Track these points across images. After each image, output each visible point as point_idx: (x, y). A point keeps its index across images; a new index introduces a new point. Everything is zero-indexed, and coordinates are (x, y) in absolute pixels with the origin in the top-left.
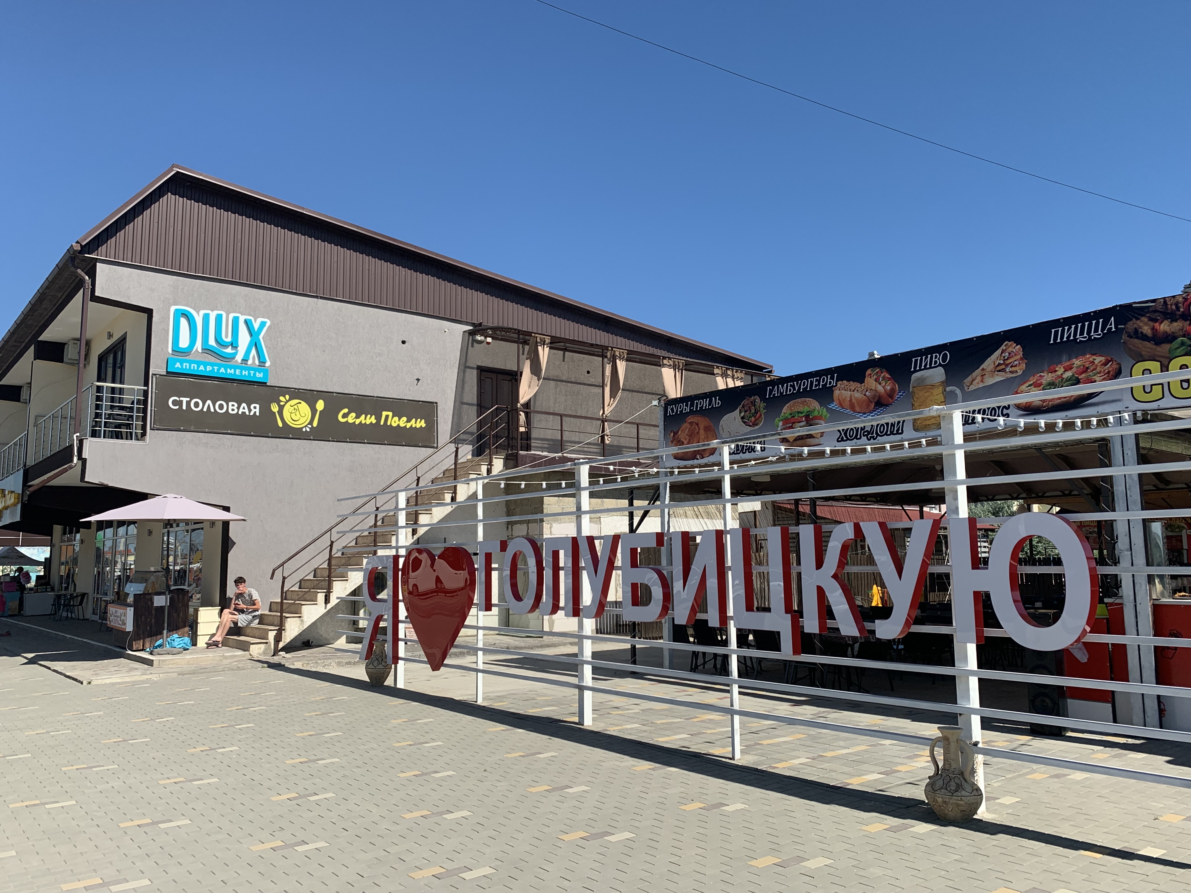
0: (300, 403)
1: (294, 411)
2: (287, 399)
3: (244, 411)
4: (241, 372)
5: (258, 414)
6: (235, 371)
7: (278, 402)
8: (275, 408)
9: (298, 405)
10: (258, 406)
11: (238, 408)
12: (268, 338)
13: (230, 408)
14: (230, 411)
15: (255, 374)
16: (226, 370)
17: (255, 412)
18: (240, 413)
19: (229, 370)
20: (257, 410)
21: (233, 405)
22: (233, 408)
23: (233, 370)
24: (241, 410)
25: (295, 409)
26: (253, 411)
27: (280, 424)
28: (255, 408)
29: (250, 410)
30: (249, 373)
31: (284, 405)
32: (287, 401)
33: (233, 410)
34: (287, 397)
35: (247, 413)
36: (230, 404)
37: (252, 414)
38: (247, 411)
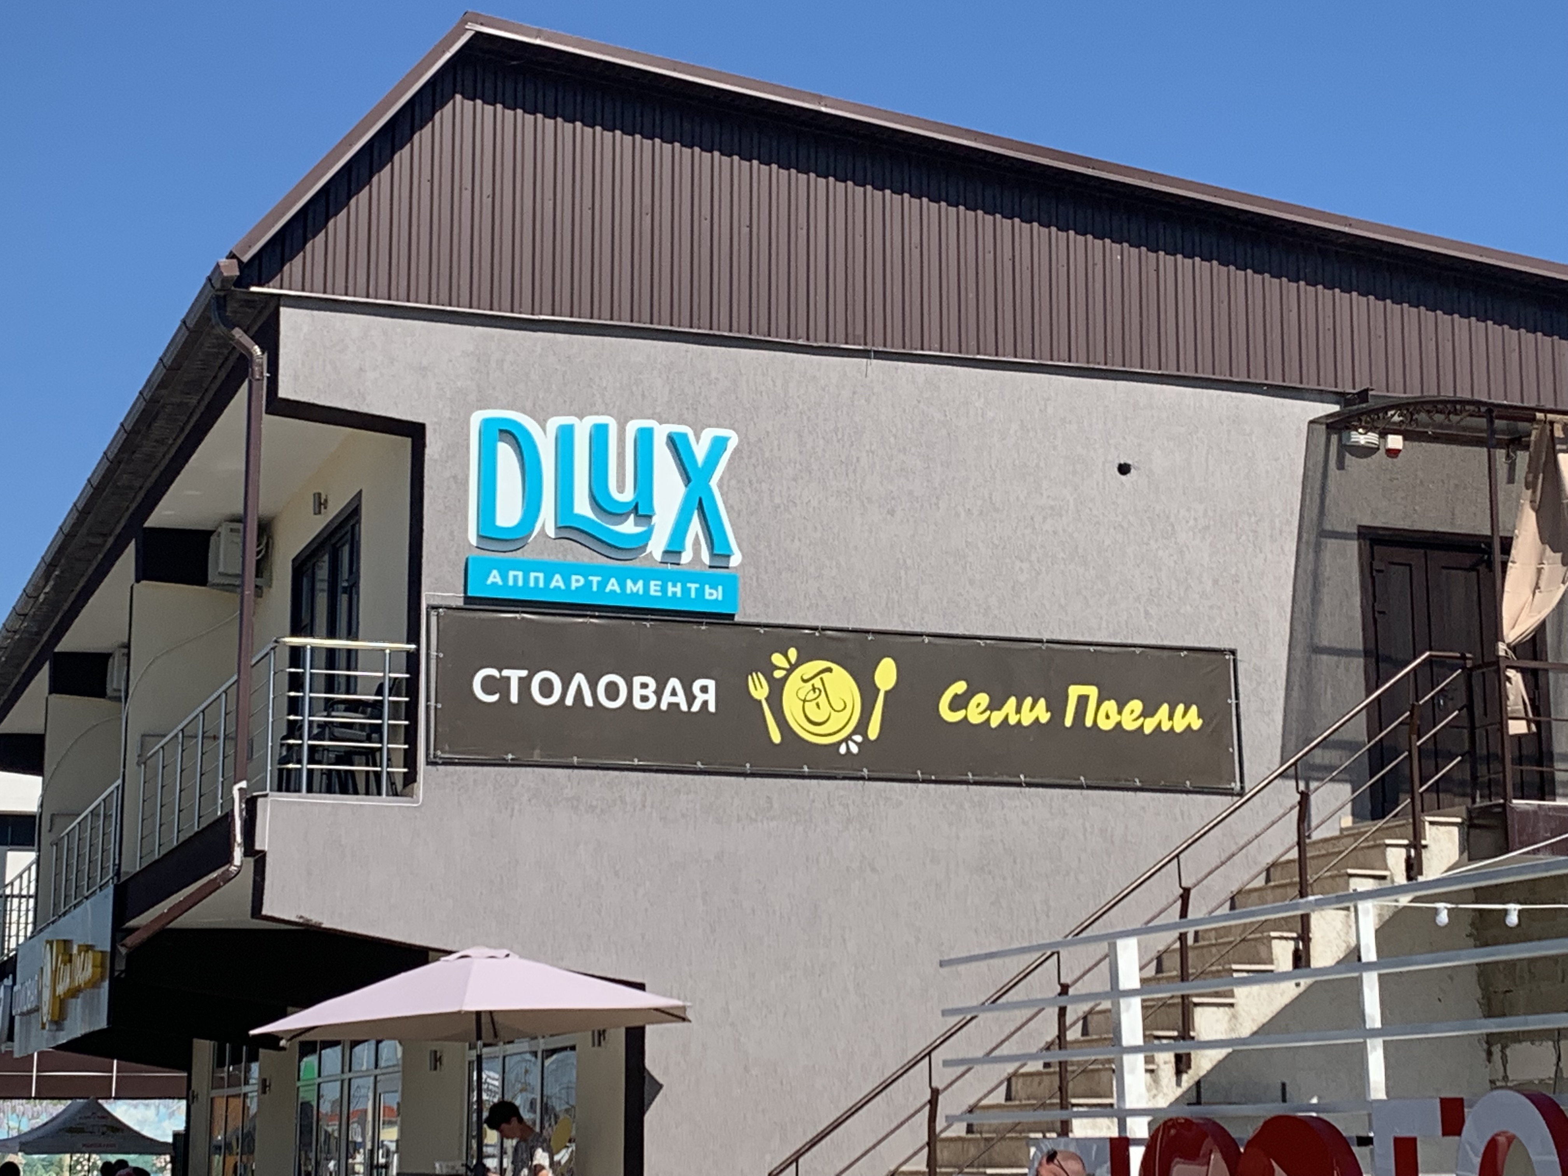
0: (829, 670)
1: (811, 696)
2: (793, 660)
3: (674, 700)
4: (664, 589)
5: (712, 708)
6: (646, 587)
7: (768, 669)
8: (759, 690)
9: (825, 676)
10: (711, 684)
11: (659, 693)
12: (734, 483)
13: (637, 692)
14: (638, 704)
15: (700, 592)
16: (623, 586)
17: (705, 703)
18: (664, 706)
19: (629, 583)
20: (711, 697)
21: (644, 686)
22: (644, 692)
23: (640, 584)
24: (667, 699)
25: (814, 689)
26: (700, 697)
27: (776, 737)
28: (704, 689)
29: (691, 698)
30: (686, 591)
31: (785, 679)
32: (793, 668)
33: (645, 699)
34: (793, 653)
35: (684, 707)
36: (637, 680)
37: (696, 708)
38: (681, 699)
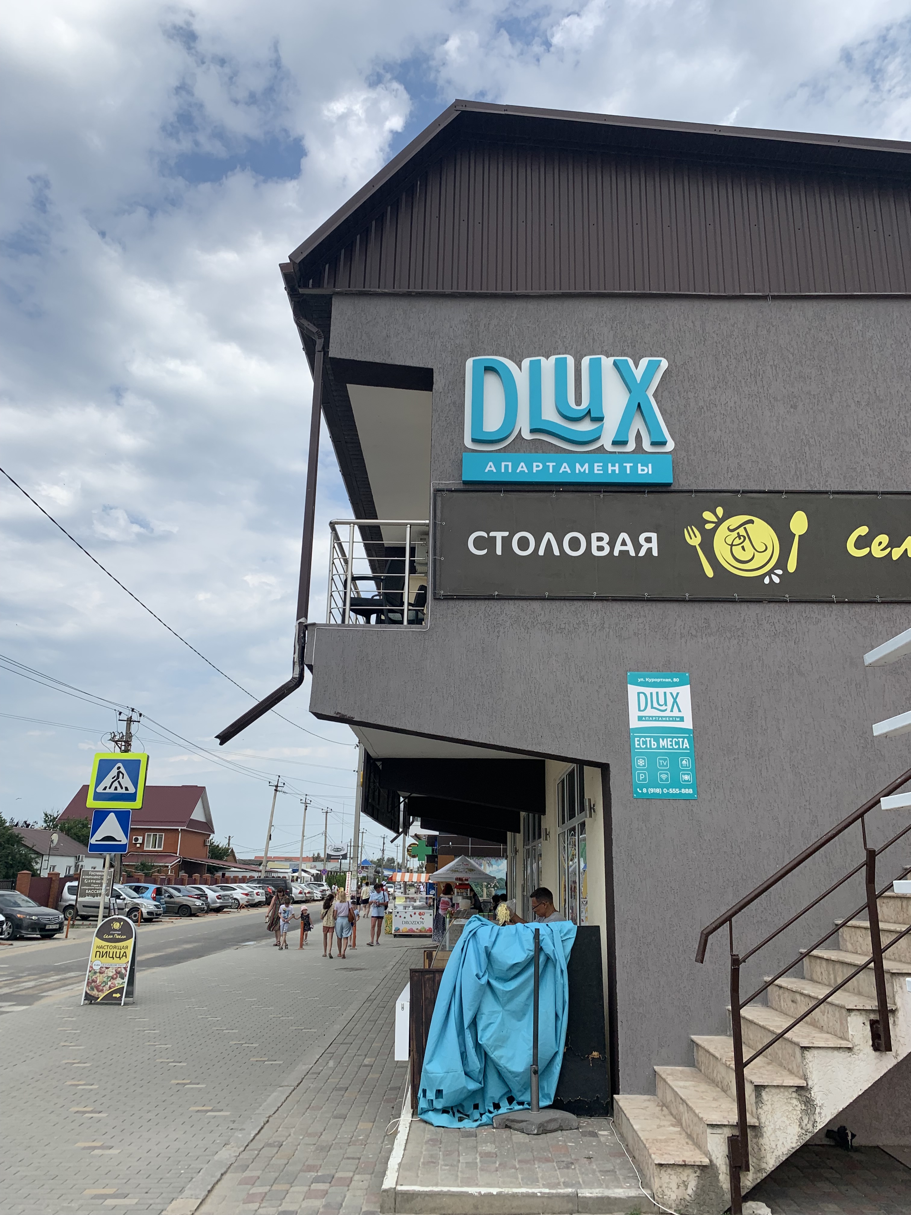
0: (751, 522)
1: (737, 541)
2: (720, 516)
3: (624, 548)
5: (655, 553)
7: (700, 523)
8: (694, 539)
9: (748, 526)
10: (654, 536)
11: (612, 544)
12: (666, 393)
13: (595, 544)
14: (595, 552)
15: (634, 469)
16: (573, 468)
17: (650, 550)
18: (616, 553)
19: (578, 466)
20: (654, 545)
21: (600, 539)
22: (600, 544)
23: (586, 466)
24: (618, 548)
25: (739, 536)
26: (646, 546)
27: (709, 572)
28: (648, 540)
29: (637, 547)
31: (714, 530)
32: (720, 522)
33: (601, 548)
34: (720, 511)
35: (632, 553)
36: (594, 536)
37: (642, 553)
38: (630, 548)
